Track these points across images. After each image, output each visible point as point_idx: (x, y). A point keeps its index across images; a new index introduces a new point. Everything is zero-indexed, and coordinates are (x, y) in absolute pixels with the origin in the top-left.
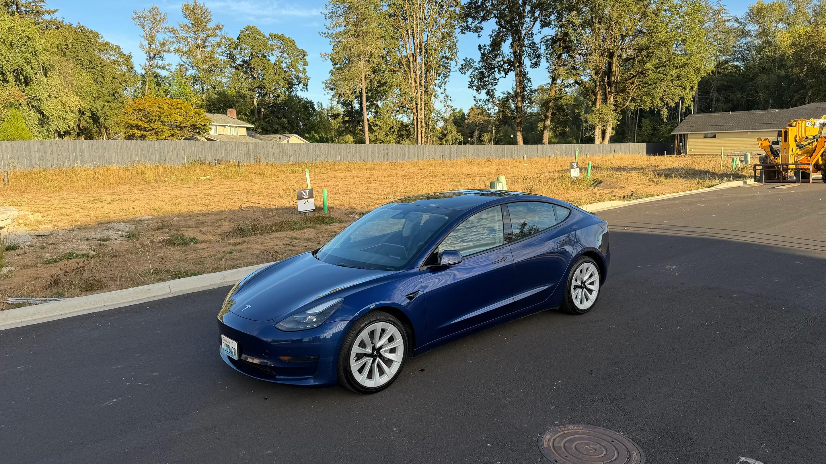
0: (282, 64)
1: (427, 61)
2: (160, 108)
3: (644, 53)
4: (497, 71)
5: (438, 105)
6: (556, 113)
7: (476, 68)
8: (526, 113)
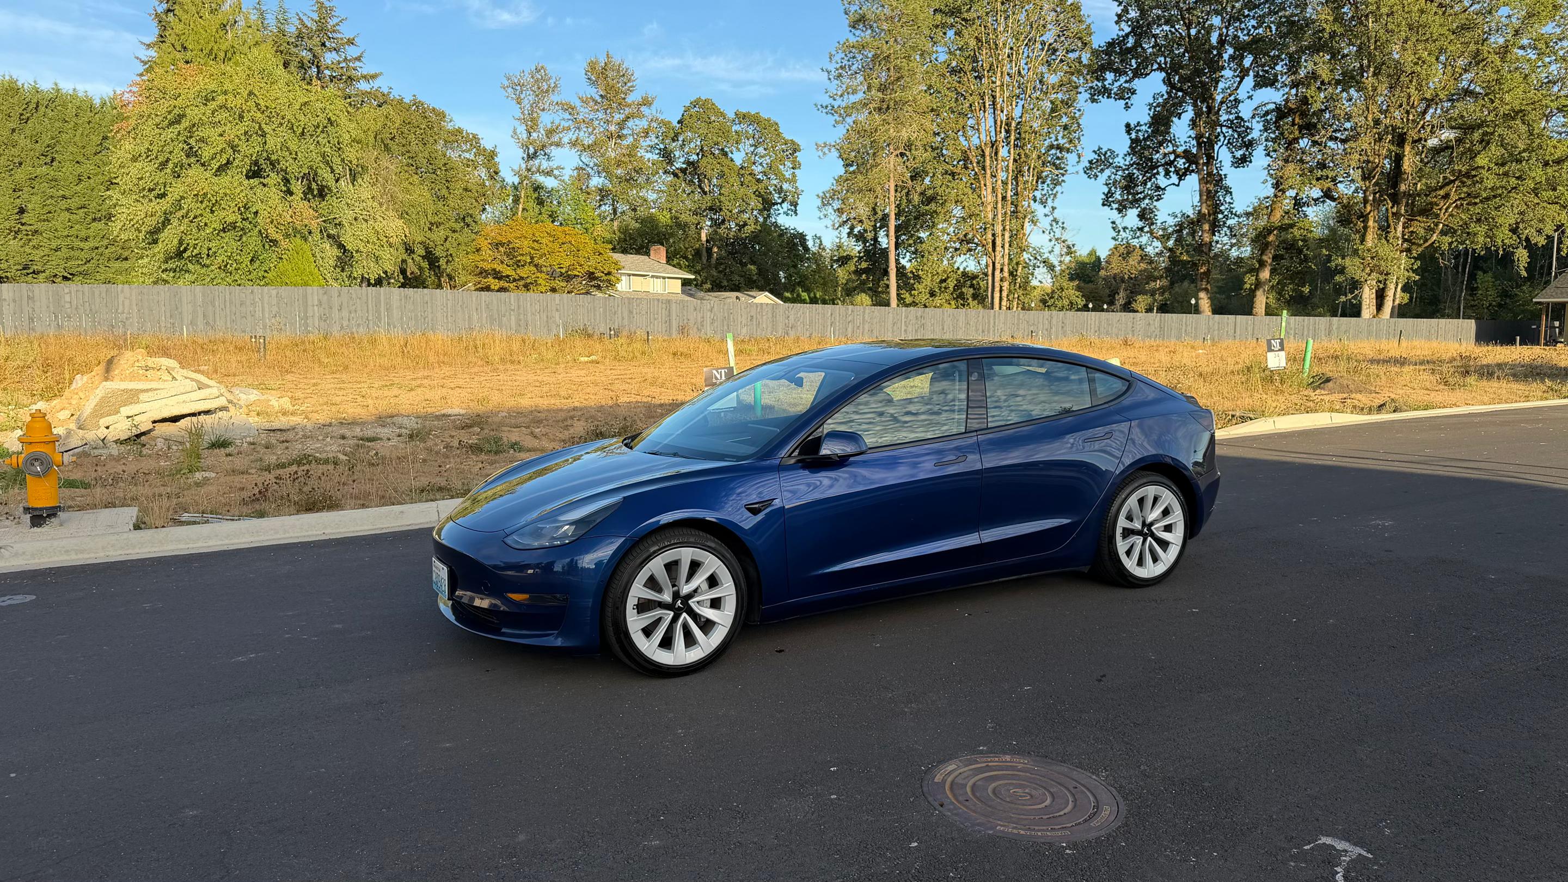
0: (754, 167)
1: (1019, 155)
2: (534, 241)
3: (1477, 135)
4: (1163, 173)
5: (1037, 238)
6: (1282, 255)
7: (1120, 167)
8: (1228, 258)
